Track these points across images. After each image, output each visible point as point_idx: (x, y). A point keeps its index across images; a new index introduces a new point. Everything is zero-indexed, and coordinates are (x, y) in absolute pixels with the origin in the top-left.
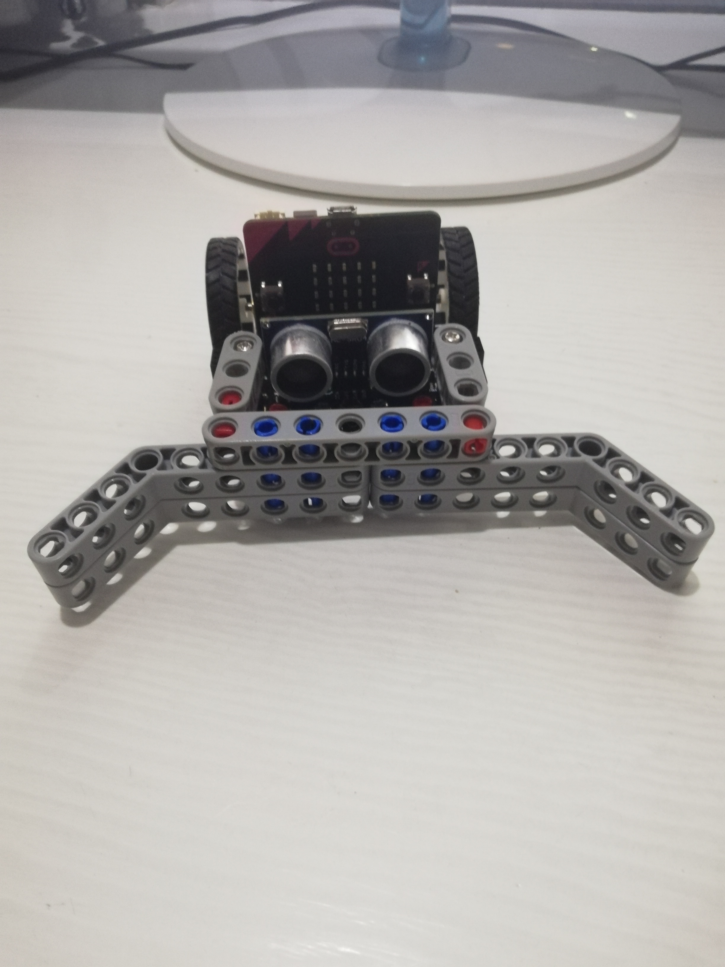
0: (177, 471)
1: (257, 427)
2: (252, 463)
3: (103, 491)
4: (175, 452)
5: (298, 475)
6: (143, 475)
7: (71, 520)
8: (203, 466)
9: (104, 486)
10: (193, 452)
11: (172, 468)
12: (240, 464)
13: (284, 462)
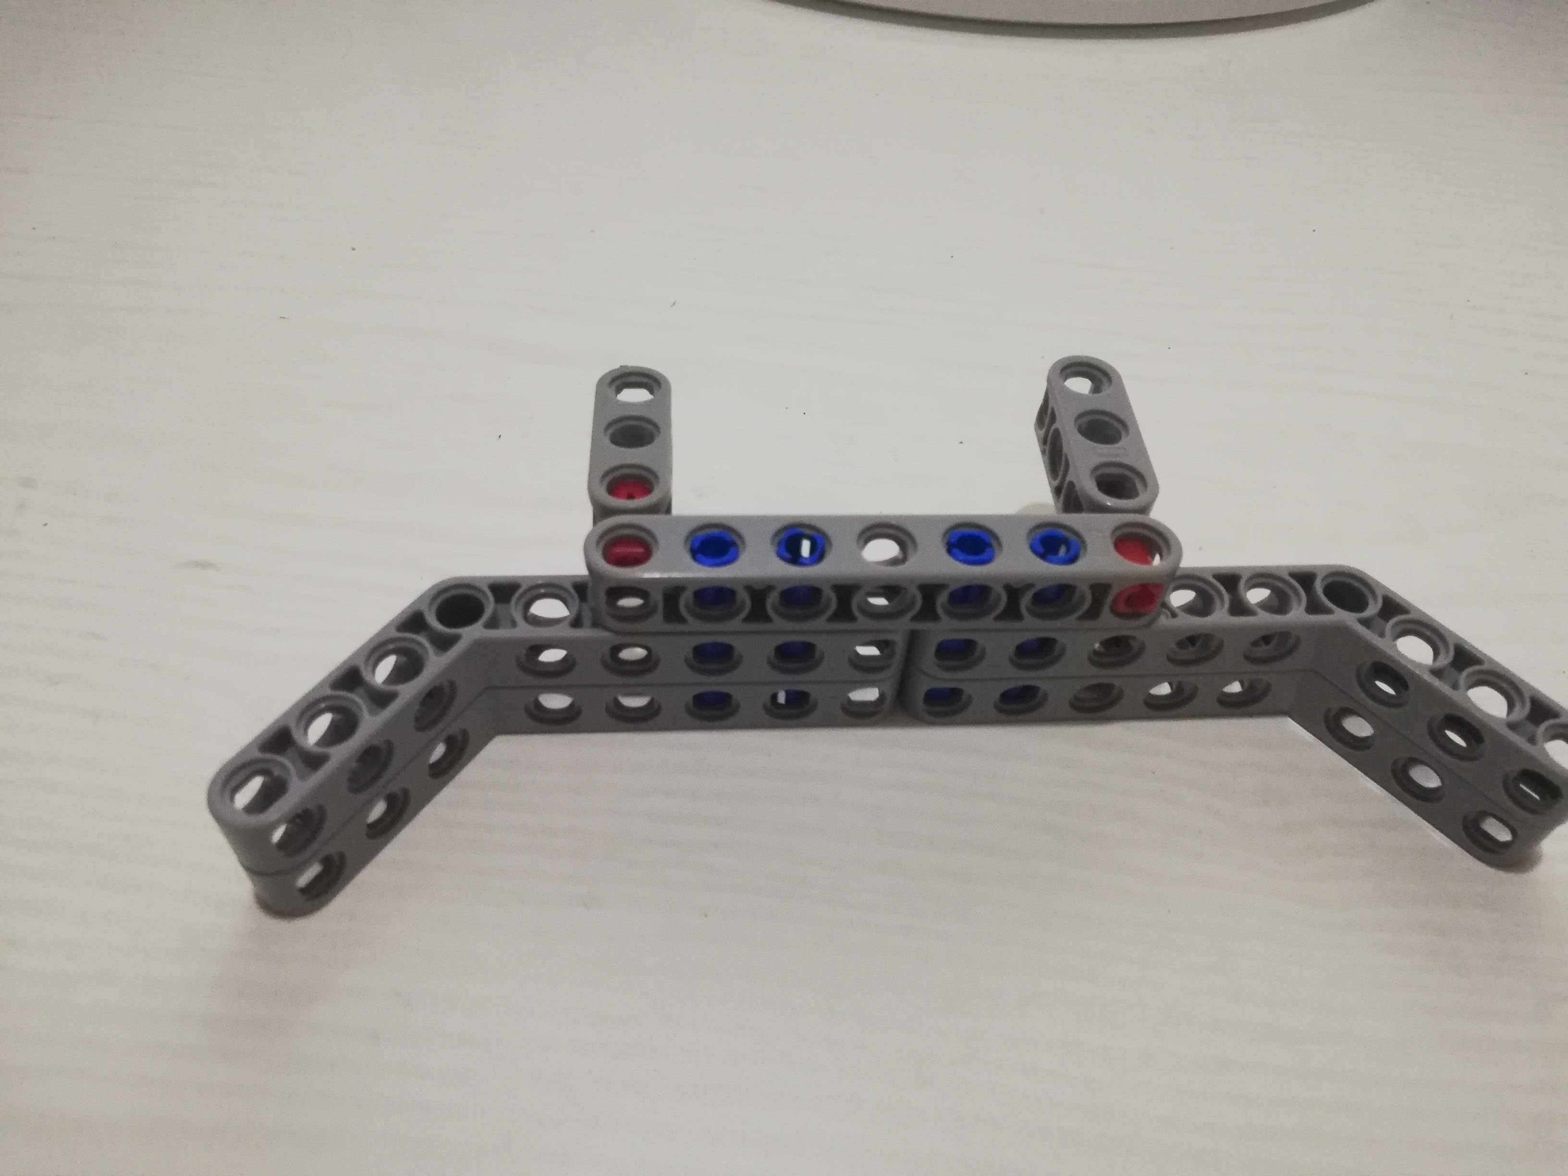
0: (523, 631)
1: (697, 545)
2: (681, 620)
3: (370, 668)
4: (520, 591)
5: (769, 645)
6: (456, 639)
7: (302, 731)
8: (576, 622)
9: (373, 659)
10: (557, 591)
11: (514, 624)
12: (657, 622)
13: (747, 620)
